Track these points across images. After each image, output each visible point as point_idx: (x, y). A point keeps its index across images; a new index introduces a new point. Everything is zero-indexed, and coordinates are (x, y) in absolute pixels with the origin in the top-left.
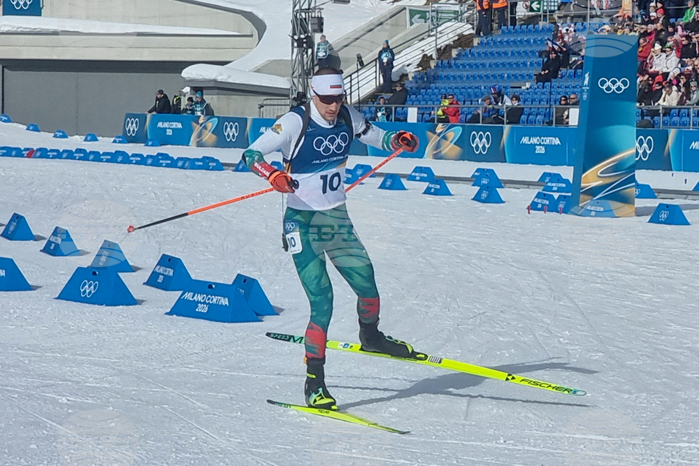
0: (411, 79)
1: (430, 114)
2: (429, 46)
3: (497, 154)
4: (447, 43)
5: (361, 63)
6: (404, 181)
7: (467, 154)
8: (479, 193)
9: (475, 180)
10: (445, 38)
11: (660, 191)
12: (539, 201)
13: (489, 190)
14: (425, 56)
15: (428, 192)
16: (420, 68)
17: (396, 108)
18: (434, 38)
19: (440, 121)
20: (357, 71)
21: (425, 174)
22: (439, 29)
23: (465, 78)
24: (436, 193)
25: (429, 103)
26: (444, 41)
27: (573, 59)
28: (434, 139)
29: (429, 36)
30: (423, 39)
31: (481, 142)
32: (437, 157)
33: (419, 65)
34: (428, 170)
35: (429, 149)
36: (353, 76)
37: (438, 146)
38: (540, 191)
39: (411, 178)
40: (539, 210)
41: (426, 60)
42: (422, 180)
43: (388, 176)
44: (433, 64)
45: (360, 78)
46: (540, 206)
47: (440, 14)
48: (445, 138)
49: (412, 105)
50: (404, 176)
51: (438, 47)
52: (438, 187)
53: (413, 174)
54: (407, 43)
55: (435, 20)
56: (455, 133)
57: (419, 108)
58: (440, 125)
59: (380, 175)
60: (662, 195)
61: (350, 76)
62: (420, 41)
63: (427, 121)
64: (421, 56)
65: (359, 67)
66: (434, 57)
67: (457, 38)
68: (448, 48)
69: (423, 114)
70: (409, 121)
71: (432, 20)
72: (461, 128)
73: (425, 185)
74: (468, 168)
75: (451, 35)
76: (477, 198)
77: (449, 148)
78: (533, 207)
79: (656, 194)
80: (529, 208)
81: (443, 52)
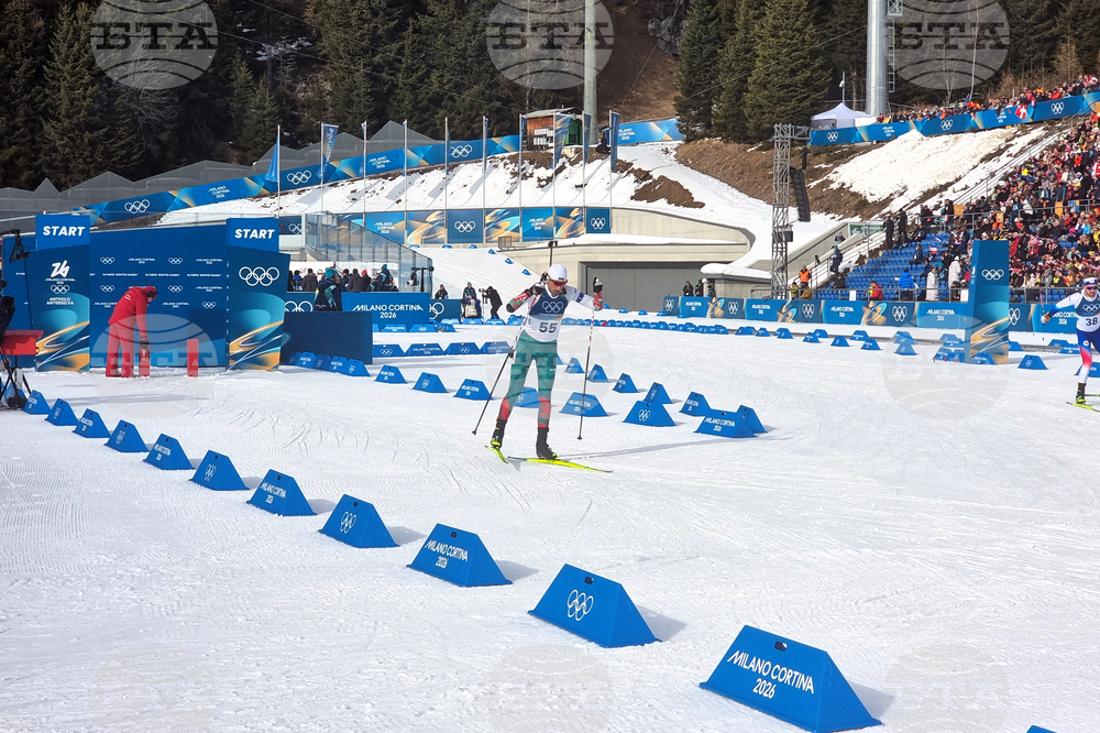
2: (864, 249)
3: (911, 322)
4: (876, 247)
5: (818, 261)
6: (848, 340)
7: (890, 321)
8: (900, 348)
9: (896, 339)
10: (874, 243)
11: (1025, 346)
12: (941, 353)
13: (906, 346)
15: (864, 348)
18: (867, 244)
19: (871, 299)
20: (816, 267)
21: (862, 335)
22: (870, 238)
24: (870, 348)
26: (873, 246)
28: (867, 312)
29: (864, 242)
30: (859, 244)
31: (900, 313)
32: (870, 323)
34: (864, 333)
35: (864, 319)
37: (870, 316)
38: (942, 346)
39: (852, 338)
40: (941, 359)
41: (862, 258)
42: (860, 339)
43: (837, 337)
44: (866, 261)
45: (817, 271)
46: (941, 357)
47: (871, 228)
48: (875, 311)
50: (848, 337)
52: (871, 344)
53: (854, 336)
54: (849, 247)
55: (867, 232)
56: (882, 307)
57: (857, 291)
59: (832, 336)
60: (1027, 349)
62: (857, 246)
63: (863, 299)
65: (817, 264)
68: (877, 250)
69: (860, 295)
70: (850, 300)
71: (865, 232)
72: (886, 304)
73: (863, 343)
74: (891, 331)
75: (878, 242)
76: (898, 352)
77: (878, 317)
78: (937, 357)
79: (1023, 348)
80: (934, 359)
81: (873, 253)
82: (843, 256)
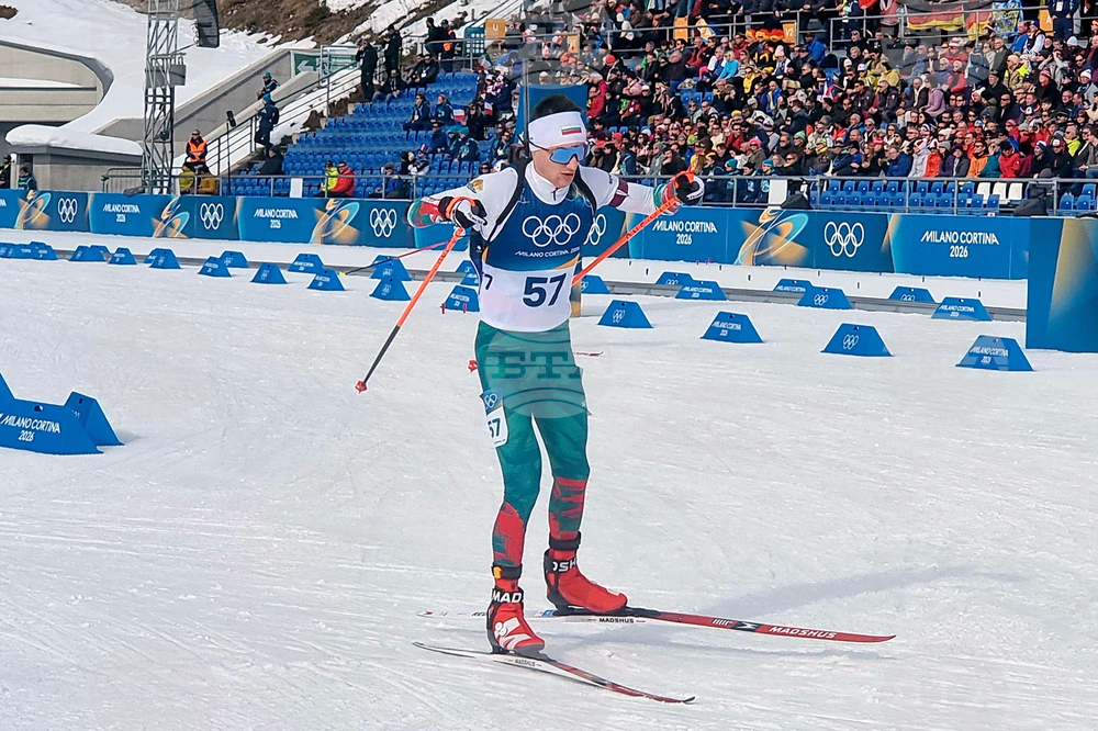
0: (295, 143)
1: (319, 186)
2: (319, 101)
3: (403, 238)
4: (343, 96)
5: (233, 123)
6: (284, 273)
7: (366, 237)
8: (380, 287)
9: (377, 269)
10: (339, 90)
11: (615, 284)
12: (457, 297)
13: (391, 283)
14: (314, 113)
15: (314, 286)
16: (307, 129)
17: (275, 179)
18: (325, 90)
19: (332, 194)
20: (228, 133)
21: (311, 263)
22: (332, 79)
23: (363, 142)
24: (325, 287)
25: (318, 172)
26: (337, 94)
27: (504, 116)
28: (323, 218)
29: (320, 88)
30: (312, 91)
31: (383, 222)
32: (327, 241)
33: (305, 125)
34: (315, 258)
35: (317, 231)
36: (222, 139)
37: (328, 227)
38: (459, 284)
39: (293, 268)
40: (456, 308)
41: (315, 117)
42: (307, 270)
43: (264, 266)
44: (323, 123)
45: (231, 142)
46: (457, 304)
47: (334, 60)
48: (338, 217)
49: (296, 176)
50: (284, 266)
51: (331, 101)
52: (328, 280)
53: (296, 263)
54: (291, 97)
55: (327, 68)
56: (350, 210)
57: (304, 179)
58: (332, 200)
59: (255, 264)
60: (616, 290)
61: (219, 139)
62: (308, 94)
63: (315, 195)
64: (308, 113)
65: (230, 128)
66: (325, 114)
67: (354, 90)
68: (344, 102)
69: (310, 186)
70: (291, 196)
71: (323, 68)
72: (358, 204)
73: (311, 277)
74: (367, 256)
75: (347, 87)
76: (377, 294)
77: (343, 229)
78: (449, 304)
79: (609, 288)
80: (443, 307)
81: (337, 108)
82: (281, 113)
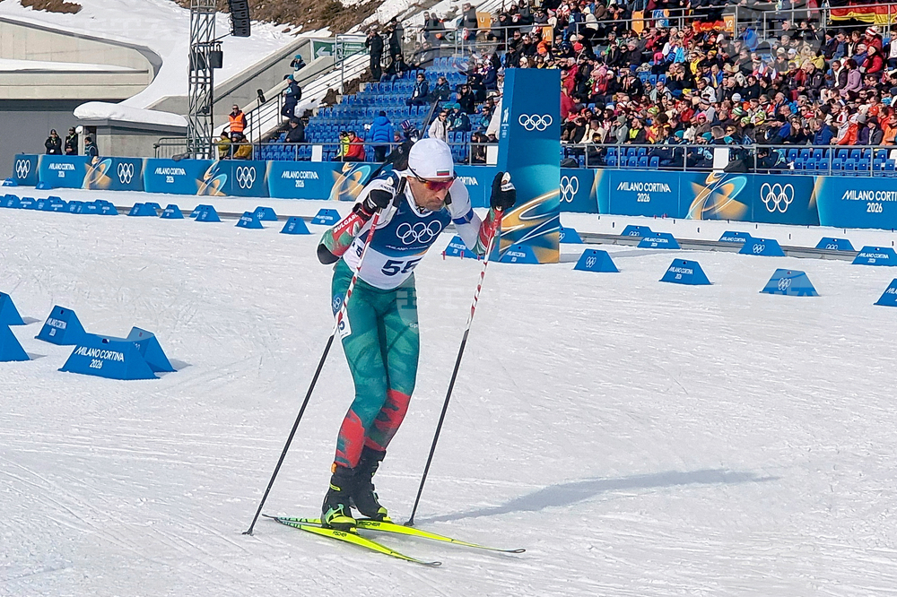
0: (315, 115)
1: (336, 152)
2: (335, 81)
4: (355, 77)
5: (263, 99)
6: (308, 225)
10: (352, 72)
11: (586, 236)
12: (455, 246)
14: (331, 91)
16: (325, 104)
17: (299, 146)
18: (340, 72)
19: (347, 159)
21: (331, 217)
22: (345, 62)
23: (373, 114)
26: (351, 75)
27: (491, 94)
28: (340, 179)
29: (335, 70)
30: (328, 73)
32: (344, 198)
33: (324, 101)
34: (333, 213)
35: (335, 190)
36: (254, 113)
37: (344, 186)
38: (456, 235)
39: (315, 221)
40: (455, 255)
41: (332, 94)
42: (327, 223)
43: (291, 219)
44: (339, 99)
45: (261, 115)
46: (456, 251)
47: (346, 47)
48: (352, 178)
49: (317, 143)
50: (307, 219)
51: (345, 81)
53: (318, 217)
54: (311, 77)
55: (341, 53)
56: (363, 172)
57: (324, 146)
58: (347, 163)
59: (283, 218)
60: (588, 240)
61: (251, 112)
62: (325, 75)
63: (332, 159)
64: (326, 91)
65: (261, 103)
66: (340, 92)
67: (364, 72)
68: (356, 82)
69: (328, 152)
70: (313, 160)
71: (338, 53)
72: (369, 167)
75: (358, 69)
78: (448, 252)
79: (582, 239)
80: (444, 254)
81: (350, 87)
82: (303, 91)
